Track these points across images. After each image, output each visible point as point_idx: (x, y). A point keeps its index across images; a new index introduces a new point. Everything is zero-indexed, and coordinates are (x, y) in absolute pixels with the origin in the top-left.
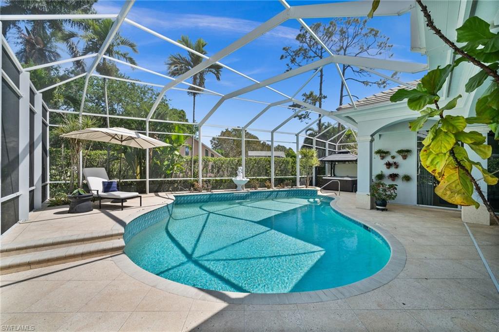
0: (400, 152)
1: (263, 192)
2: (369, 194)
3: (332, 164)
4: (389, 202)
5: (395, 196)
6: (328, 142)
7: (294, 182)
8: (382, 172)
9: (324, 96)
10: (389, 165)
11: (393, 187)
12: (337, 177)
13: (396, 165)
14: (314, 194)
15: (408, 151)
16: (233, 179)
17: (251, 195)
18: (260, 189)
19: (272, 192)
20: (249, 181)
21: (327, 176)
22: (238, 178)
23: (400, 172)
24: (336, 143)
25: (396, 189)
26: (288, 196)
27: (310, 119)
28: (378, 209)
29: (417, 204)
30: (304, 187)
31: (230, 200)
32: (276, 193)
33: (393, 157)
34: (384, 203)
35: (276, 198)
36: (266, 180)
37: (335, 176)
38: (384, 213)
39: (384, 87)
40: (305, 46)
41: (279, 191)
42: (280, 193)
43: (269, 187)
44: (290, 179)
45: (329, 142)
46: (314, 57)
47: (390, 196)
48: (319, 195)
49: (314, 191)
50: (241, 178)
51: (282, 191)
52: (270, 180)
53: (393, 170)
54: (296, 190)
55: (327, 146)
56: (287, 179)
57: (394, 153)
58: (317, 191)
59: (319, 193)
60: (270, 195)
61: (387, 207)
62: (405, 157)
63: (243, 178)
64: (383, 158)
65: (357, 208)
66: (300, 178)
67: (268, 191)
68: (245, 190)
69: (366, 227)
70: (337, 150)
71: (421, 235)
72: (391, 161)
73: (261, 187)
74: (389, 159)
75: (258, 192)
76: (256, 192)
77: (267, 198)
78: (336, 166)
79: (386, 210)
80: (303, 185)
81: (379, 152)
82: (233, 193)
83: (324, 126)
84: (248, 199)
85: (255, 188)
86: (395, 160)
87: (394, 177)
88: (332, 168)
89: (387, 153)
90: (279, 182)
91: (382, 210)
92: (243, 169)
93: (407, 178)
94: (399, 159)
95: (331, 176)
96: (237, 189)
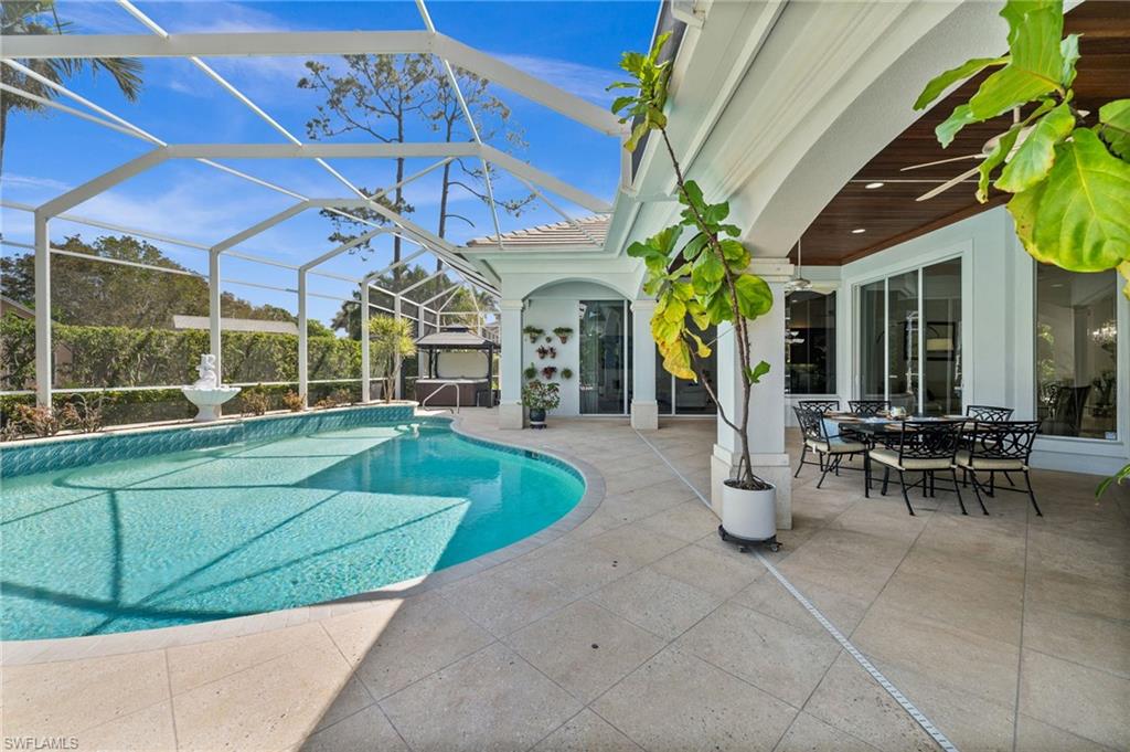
0: (559, 331)
1: (282, 419)
2: (521, 401)
3: (431, 351)
4: (549, 413)
5: (557, 403)
6: (422, 307)
7: (356, 393)
8: (532, 364)
9: (408, 206)
10: (543, 352)
11: (553, 388)
12: (443, 378)
13: (553, 353)
14: (404, 416)
15: (569, 331)
16: (185, 388)
17: (247, 429)
18: (269, 414)
19: (308, 417)
20: (239, 394)
21: (423, 379)
22: (201, 386)
23: (558, 363)
24: (437, 310)
25: (557, 390)
26: (346, 425)
27: (372, 250)
28: (533, 427)
29: (581, 412)
30: (379, 403)
31: (176, 449)
32: (318, 419)
33: (549, 340)
34: (541, 416)
35: (317, 431)
36: (285, 390)
37: (437, 377)
38: (543, 431)
39: (517, 215)
40: (362, 79)
41: (322, 416)
42: (328, 418)
43: (296, 407)
44: (345, 386)
45: (426, 306)
46: (383, 112)
47: (549, 404)
48: (417, 418)
49: (407, 408)
50: (210, 385)
51: (331, 414)
52: (295, 389)
53: (548, 362)
54: (365, 410)
55: (421, 314)
56: (338, 386)
57: (550, 334)
58: (412, 408)
59: (418, 413)
60: (302, 425)
61: (545, 422)
62: (564, 340)
63: (217, 386)
64: (534, 340)
65: (501, 429)
66: (372, 382)
67: (295, 417)
68: (223, 419)
69: (528, 454)
70: (438, 326)
71: (602, 450)
72: (547, 346)
73: (272, 409)
74: (542, 343)
75: (269, 421)
76: (262, 422)
77: (294, 433)
78: (440, 357)
79: (545, 426)
80: (376, 398)
81: (529, 330)
82: (188, 429)
83: (406, 272)
84: (240, 440)
85: (257, 411)
86: (551, 345)
87: (550, 371)
88: (431, 362)
89: (540, 332)
90: (320, 394)
91: (540, 427)
92: (217, 360)
93: (567, 374)
94: (556, 343)
95: (430, 378)
96: (197, 417)
